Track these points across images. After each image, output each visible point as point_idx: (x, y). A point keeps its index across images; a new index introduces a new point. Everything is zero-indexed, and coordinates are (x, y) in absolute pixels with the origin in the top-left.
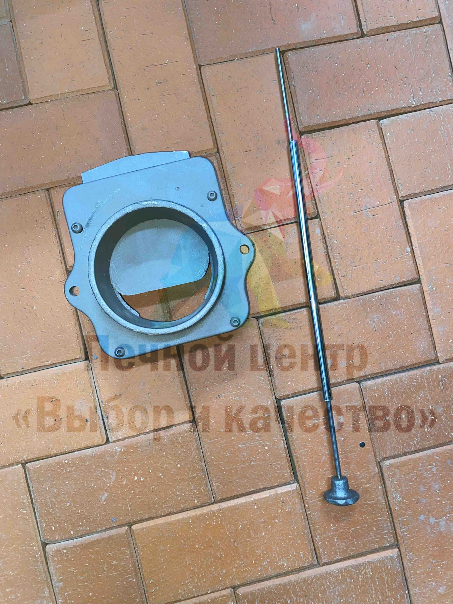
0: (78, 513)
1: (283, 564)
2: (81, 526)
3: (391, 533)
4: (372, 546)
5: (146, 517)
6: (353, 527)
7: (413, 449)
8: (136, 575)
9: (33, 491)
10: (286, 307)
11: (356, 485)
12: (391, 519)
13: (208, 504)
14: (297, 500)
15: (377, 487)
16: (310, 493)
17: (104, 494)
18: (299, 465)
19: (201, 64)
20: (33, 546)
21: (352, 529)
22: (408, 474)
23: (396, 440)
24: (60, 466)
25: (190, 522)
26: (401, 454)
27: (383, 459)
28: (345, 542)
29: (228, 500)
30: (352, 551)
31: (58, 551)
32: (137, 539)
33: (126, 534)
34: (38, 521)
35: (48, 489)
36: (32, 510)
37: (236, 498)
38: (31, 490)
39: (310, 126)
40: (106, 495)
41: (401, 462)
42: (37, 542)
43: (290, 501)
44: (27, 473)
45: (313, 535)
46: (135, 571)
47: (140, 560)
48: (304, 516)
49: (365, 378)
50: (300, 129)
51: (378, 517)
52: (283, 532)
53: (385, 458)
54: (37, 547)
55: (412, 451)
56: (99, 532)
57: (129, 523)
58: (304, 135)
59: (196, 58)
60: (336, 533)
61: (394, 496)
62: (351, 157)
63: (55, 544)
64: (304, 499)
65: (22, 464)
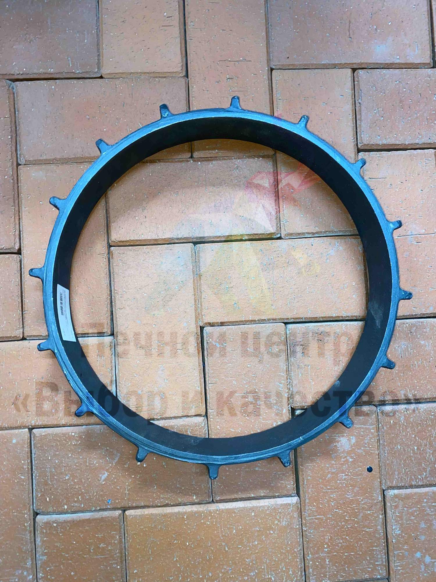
0: (75, 488)
1: (271, 578)
2: (75, 502)
3: (383, 565)
4: (363, 575)
5: (142, 504)
6: (347, 553)
7: (420, 483)
8: (121, 562)
9: (34, 458)
10: (317, 318)
11: (357, 509)
12: (386, 551)
13: (206, 502)
14: (296, 515)
15: (378, 516)
16: (310, 509)
17: (105, 473)
18: (303, 479)
19: (274, 67)
20: (25, 514)
21: (346, 554)
22: (411, 508)
23: (405, 471)
24: (66, 437)
25: (185, 517)
26: (407, 486)
27: (388, 488)
28: (336, 567)
29: (226, 502)
30: (342, 576)
31: (48, 524)
32: (128, 525)
33: (119, 518)
34: (34, 490)
35: (50, 458)
36: (30, 477)
37: (234, 501)
38: (33, 457)
39: (369, 145)
40: (106, 475)
41: (406, 494)
42: (29, 510)
43: (289, 514)
44: (32, 439)
45: (306, 553)
46: (121, 557)
47: (128, 547)
48: (299, 532)
49: (383, 403)
50: (359, 147)
51: (374, 546)
52: (277, 545)
53: (391, 487)
54: (28, 515)
55: (419, 485)
56: (92, 512)
57: (124, 507)
58: (361, 153)
59: (269, 60)
60: (329, 555)
61: (394, 528)
62: (404, 182)
63: (46, 516)
64: (303, 514)
65: (29, 429)
